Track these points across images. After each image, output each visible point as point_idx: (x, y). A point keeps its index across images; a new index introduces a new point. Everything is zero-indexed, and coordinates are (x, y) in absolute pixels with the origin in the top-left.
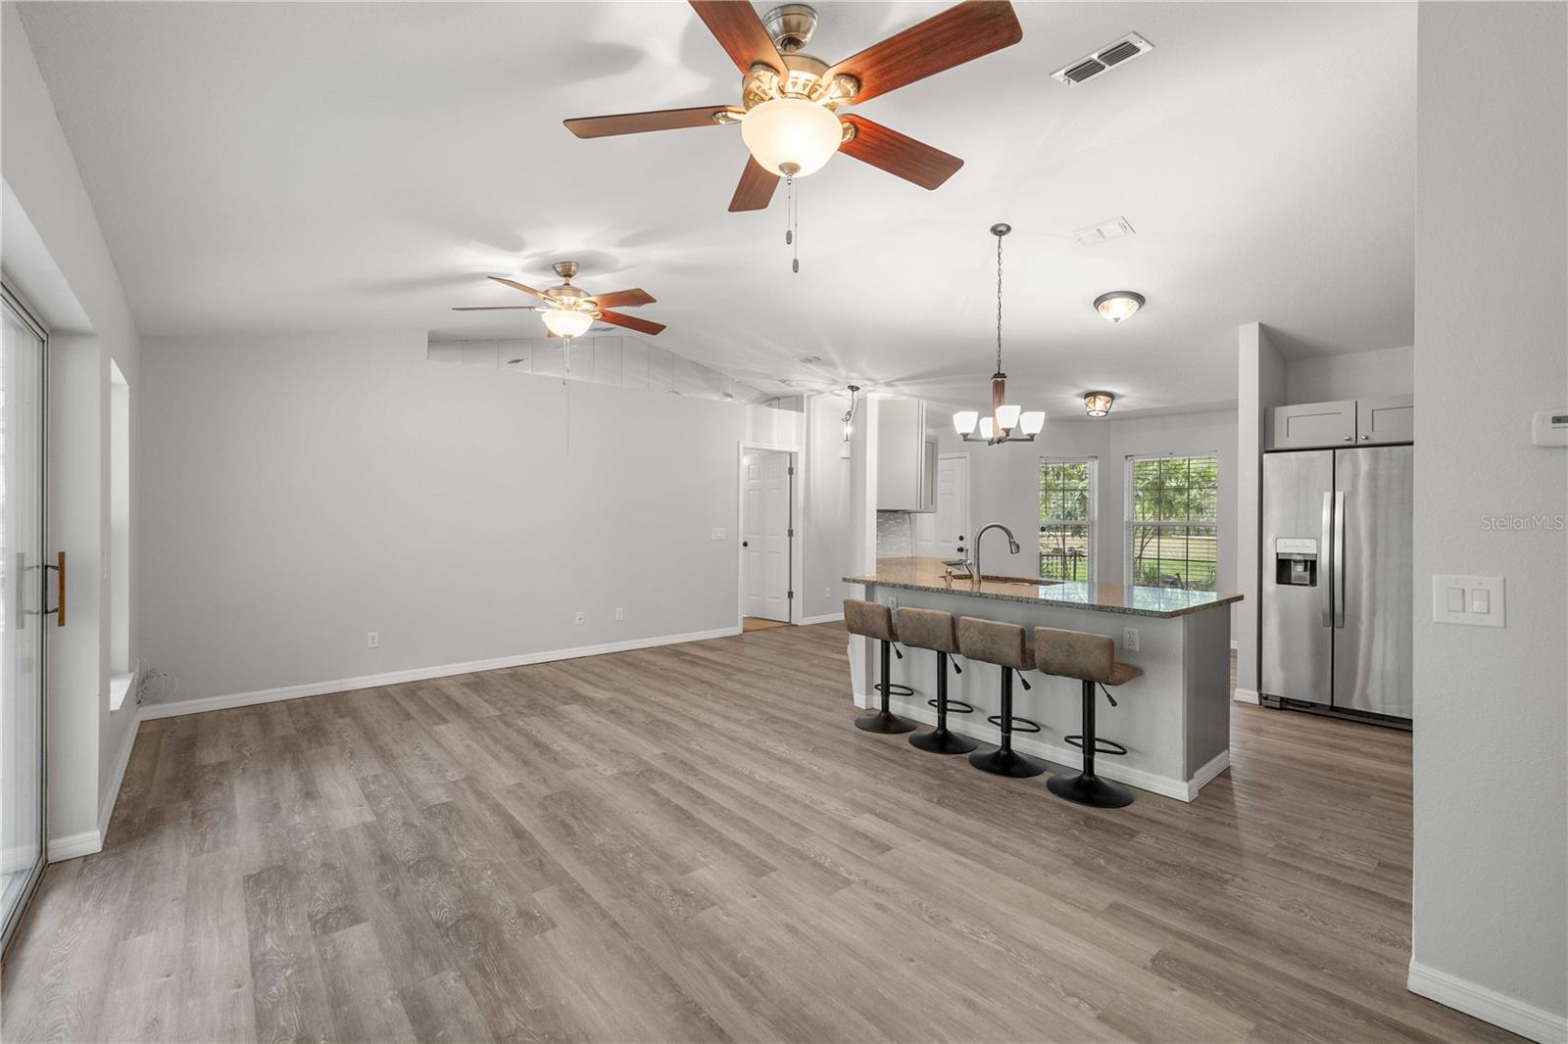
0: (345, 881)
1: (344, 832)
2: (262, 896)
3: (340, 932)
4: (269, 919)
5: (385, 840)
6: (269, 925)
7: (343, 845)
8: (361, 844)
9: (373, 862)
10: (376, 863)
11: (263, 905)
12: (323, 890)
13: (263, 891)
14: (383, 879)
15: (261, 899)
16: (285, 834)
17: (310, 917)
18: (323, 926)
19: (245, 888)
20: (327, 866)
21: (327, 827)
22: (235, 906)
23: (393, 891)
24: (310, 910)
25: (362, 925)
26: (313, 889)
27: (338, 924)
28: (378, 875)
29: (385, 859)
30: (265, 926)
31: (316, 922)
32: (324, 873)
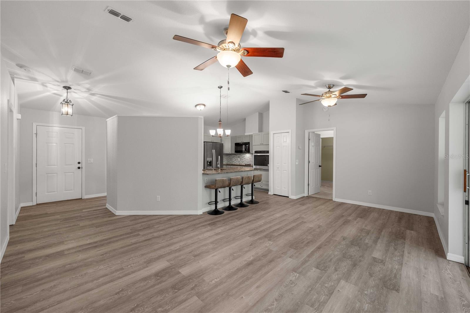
0: (370, 267)
1: (356, 284)
2: (395, 280)
3: (380, 258)
4: (395, 271)
5: (348, 270)
6: (396, 270)
7: (361, 279)
8: (355, 275)
9: (358, 267)
10: (358, 266)
11: (395, 276)
12: (377, 269)
13: (394, 281)
14: (360, 261)
15: (396, 280)
16: (376, 301)
17: (384, 265)
18: (382, 262)
19: (400, 287)
20: (371, 275)
21: (359, 291)
22: (404, 283)
23: (361, 257)
24: (383, 266)
25: (374, 256)
26: (379, 271)
27: (379, 260)
28: (361, 263)
29: (354, 265)
30: (397, 271)
31: (384, 263)
32: (373, 274)
